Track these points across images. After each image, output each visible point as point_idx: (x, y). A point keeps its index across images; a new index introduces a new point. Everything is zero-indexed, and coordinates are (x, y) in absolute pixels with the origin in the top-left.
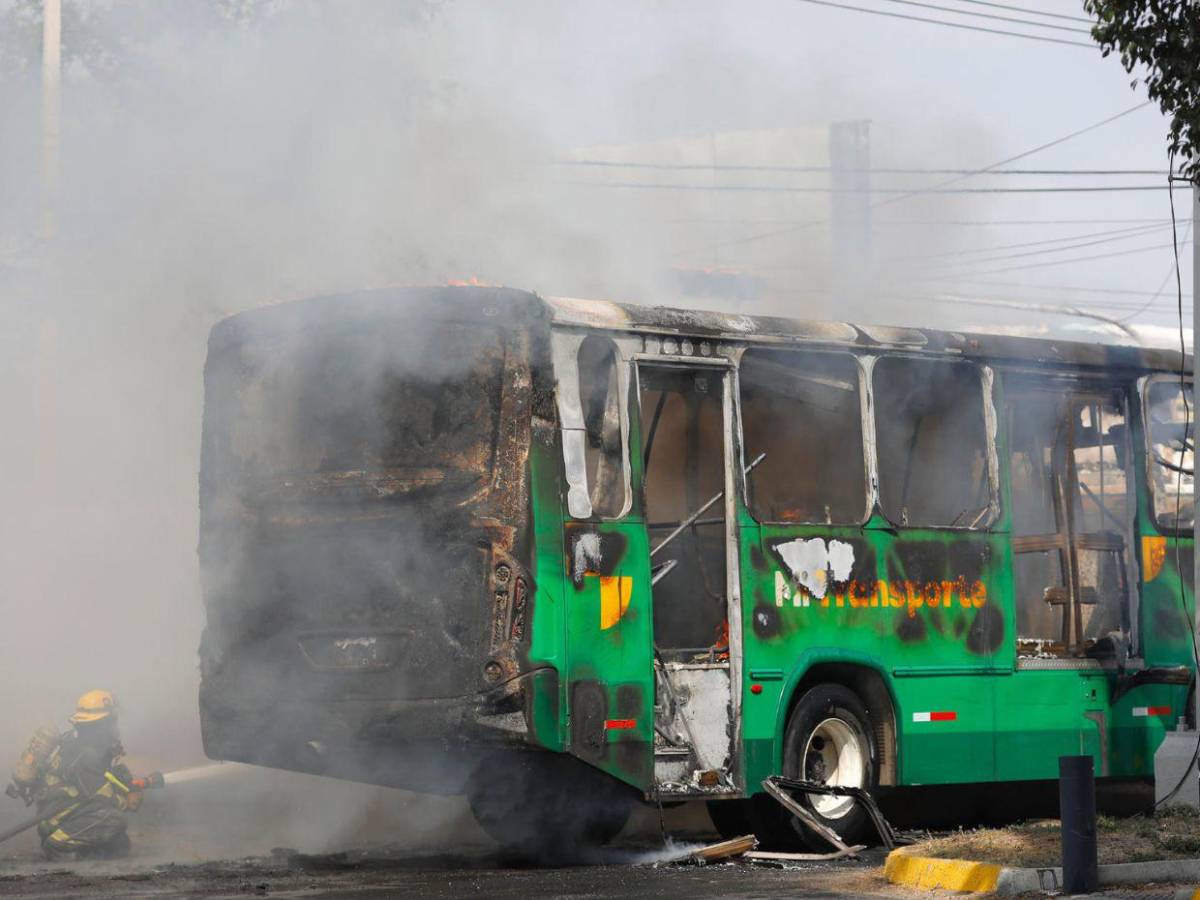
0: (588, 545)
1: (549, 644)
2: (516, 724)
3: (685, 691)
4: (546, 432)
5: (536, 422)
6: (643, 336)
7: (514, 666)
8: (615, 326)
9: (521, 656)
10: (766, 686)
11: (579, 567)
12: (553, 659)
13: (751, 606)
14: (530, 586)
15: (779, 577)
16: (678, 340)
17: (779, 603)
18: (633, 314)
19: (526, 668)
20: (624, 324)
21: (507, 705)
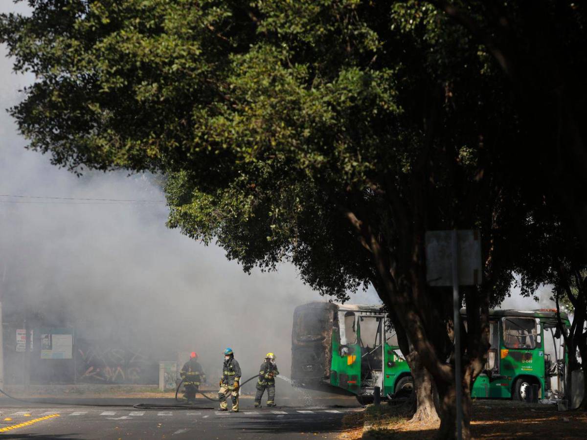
0: (345, 350)
1: (335, 367)
2: (328, 381)
3: (378, 377)
4: (336, 329)
5: (334, 328)
6: (362, 312)
7: (328, 371)
8: (355, 310)
9: (329, 369)
10: (390, 377)
11: (342, 354)
12: (336, 370)
13: (386, 361)
14: (331, 357)
15: (395, 356)
16: (371, 312)
17: (395, 361)
18: (360, 308)
19: (330, 371)
20: (357, 309)
21: (327, 378)
